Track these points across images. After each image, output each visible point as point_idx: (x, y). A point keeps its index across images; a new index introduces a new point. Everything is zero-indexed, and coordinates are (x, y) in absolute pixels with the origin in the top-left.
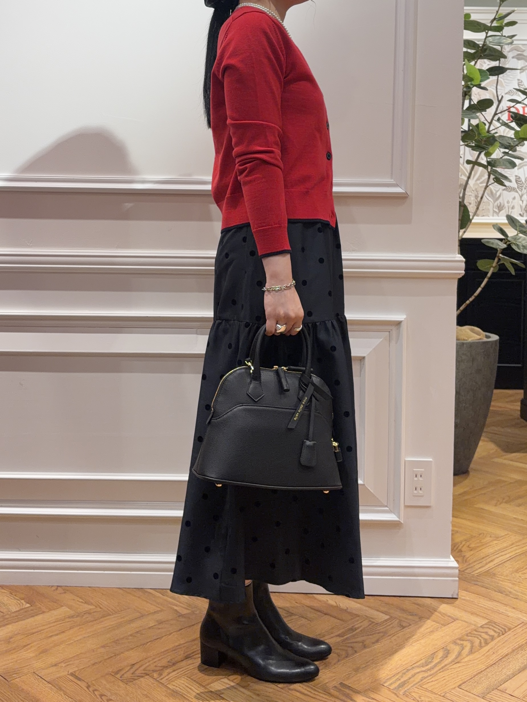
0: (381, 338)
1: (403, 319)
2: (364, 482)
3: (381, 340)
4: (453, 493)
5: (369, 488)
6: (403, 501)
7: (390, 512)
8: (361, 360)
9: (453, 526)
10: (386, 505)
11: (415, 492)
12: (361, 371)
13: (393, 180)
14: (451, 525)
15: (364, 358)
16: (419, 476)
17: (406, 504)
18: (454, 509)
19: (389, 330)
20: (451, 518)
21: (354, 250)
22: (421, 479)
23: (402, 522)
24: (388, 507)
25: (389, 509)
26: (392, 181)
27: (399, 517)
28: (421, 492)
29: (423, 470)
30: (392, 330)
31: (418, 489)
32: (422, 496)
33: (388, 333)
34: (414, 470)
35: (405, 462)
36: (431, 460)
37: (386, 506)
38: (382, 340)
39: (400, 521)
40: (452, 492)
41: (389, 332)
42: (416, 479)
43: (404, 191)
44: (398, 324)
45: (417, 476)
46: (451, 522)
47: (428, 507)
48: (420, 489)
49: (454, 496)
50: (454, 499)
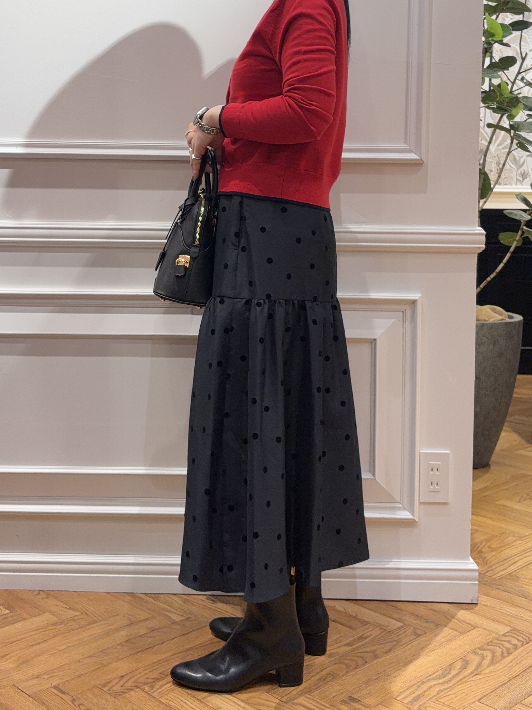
1: (418, 298)
2: (375, 476)
3: (394, 320)
4: (473, 488)
5: (380, 483)
6: (418, 497)
7: (404, 509)
8: (371, 343)
9: (473, 524)
10: (399, 501)
11: (431, 487)
13: (406, 146)
14: (471, 523)
15: (375, 340)
16: (435, 470)
17: (421, 501)
18: (473, 506)
19: (402, 310)
20: (471, 515)
21: (364, 223)
22: (437, 473)
23: (417, 520)
24: (402, 504)
25: (403, 506)
26: (406, 147)
27: (413, 515)
28: (437, 487)
29: (439, 463)
30: (405, 309)
32: (439, 492)
33: (401, 313)
34: (430, 463)
35: (420, 455)
36: (448, 452)
37: (400, 503)
38: (394, 322)
39: (415, 518)
41: (403, 312)
42: (432, 473)
44: (413, 303)
45: (433, 469)
46: (470, 520)
47: (446, 504)
48: (436, 484)
49: (473, 491)
50: (473, 495)
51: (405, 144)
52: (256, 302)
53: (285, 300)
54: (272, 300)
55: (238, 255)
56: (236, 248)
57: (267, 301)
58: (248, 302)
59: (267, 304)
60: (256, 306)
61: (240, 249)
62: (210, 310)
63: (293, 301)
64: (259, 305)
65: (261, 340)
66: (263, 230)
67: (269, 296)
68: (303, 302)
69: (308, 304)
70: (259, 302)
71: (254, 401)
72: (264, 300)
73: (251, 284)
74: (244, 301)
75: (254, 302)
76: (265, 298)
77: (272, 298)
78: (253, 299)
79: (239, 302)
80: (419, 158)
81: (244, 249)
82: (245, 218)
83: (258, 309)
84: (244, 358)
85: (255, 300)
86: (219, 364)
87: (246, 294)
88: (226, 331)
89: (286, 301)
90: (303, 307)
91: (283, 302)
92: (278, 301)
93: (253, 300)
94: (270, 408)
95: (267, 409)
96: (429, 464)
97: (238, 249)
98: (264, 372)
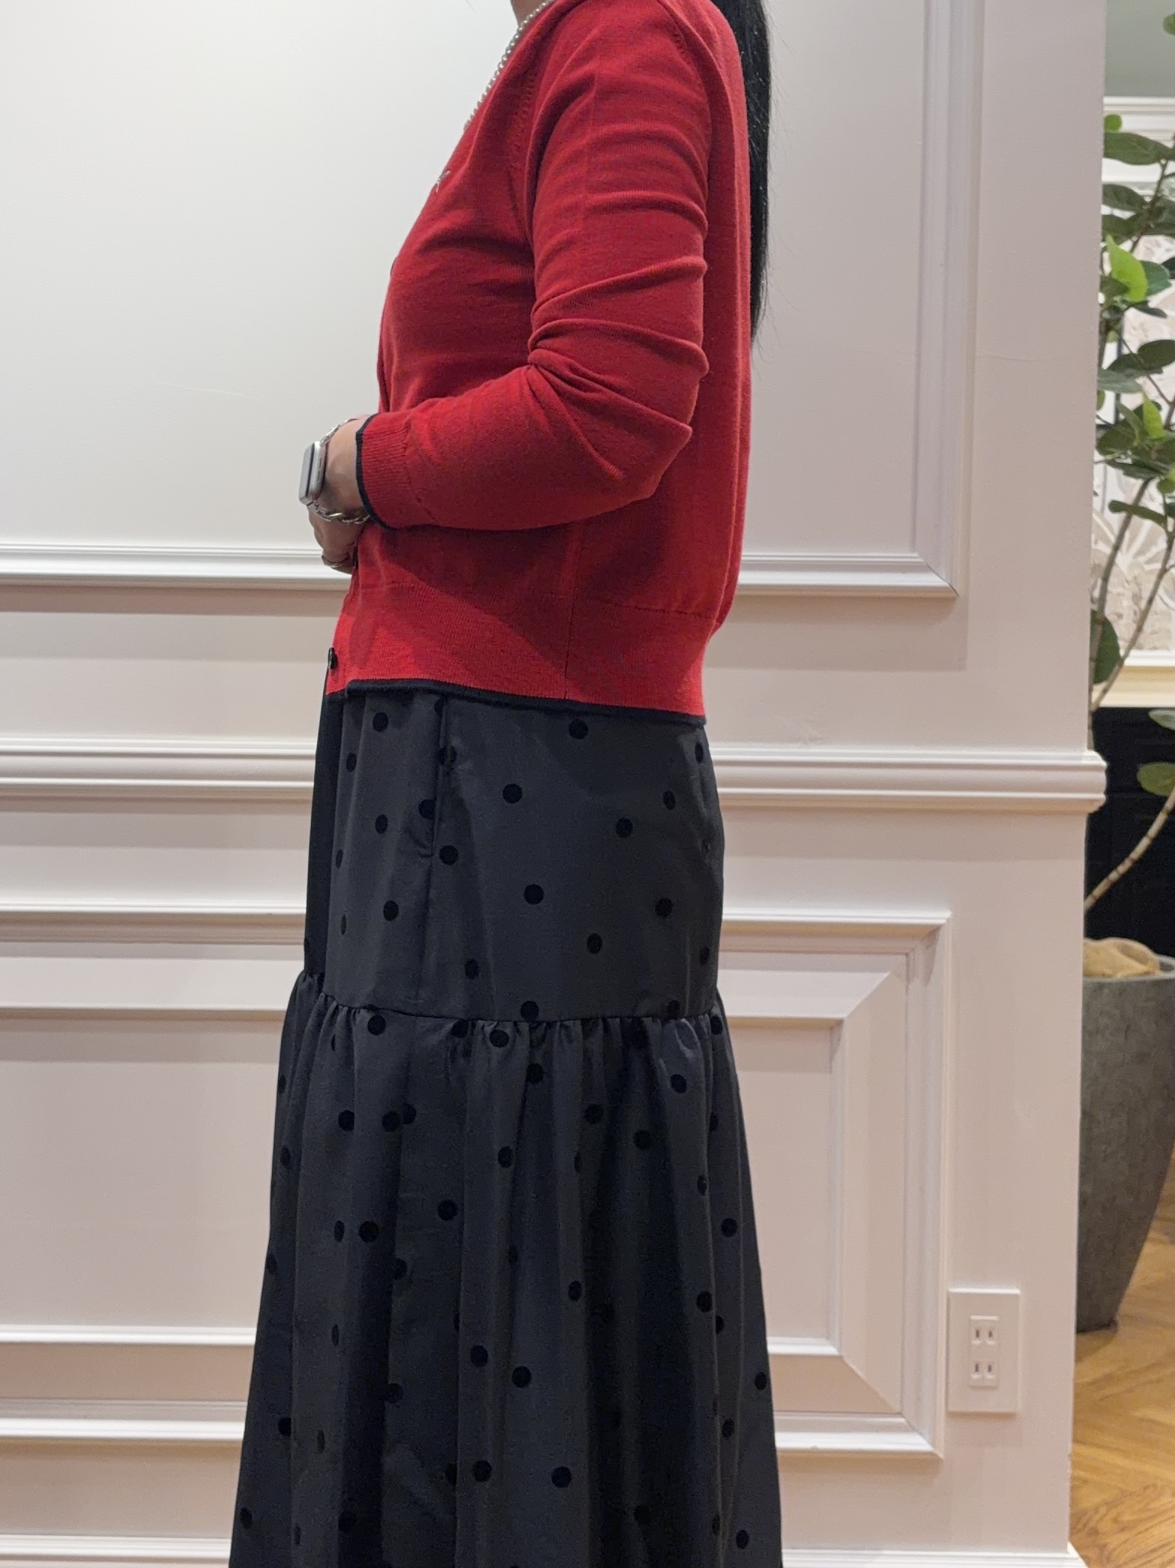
0: (886, 972)
1: (942, 922)
2: (839, 1349)
3: (885, 975)
4: (1075, 1379)
5: (854, 1367)
6: (943, 1400)
7: (910, 1428)
8: (832, 1028)
9: (1075, 1465)
10: (897, 1408)
11: (975, 1376)
12: (831, 1059)
13: (915, 555)
14: (1069, 1463)
15: (839, 1023)
16: (984, 1334)
17: (952, 1408)
18: (1076, 1422)
19: (906, 951)
20: (1070, 1445)
21: (813, 740)
22: (991, 1342)
23: (941, 1455)
24: (903, 1417)
25: (908, 1422)
26: (914, 557)
27: (933, 1444)
28: (989, 1376)
29: (995, 1318)
30: (913, 950)
31: (984, 1368)
32: (994, 1388)
33: (902, 959)
34: (974, 1317)
35: (948, 1299)
36: (1016, 1291)
37: (900, 1414)
38: (887, 978)
39: (937, 1452)
40: (1072, 1376)
41: (907, 955)
42: (977, 1342)
43: (945, 584)
44: (931, 933)
45: (981, 1334)
46: (1070, 1456)
47: (1008, 1417)
48: (987, 1335)
49: (1076, 1386)
50: (1077, 1396)
51: (914, 551)
52: (489, 1029)
53: (582, 1019)
54: (540, 1023)
55: (429, 873)
56: (423, 851)
57: (525, 1027)
58: (461, 1029)
59: (526, 1035)
60: (490, 1044)
61: (437, 855)
62: (333, 1048)
63: (604, 1020)
64: (498, 1039)
65: (505, 1158)
66: (512, 794)
67: (529, 1010)
68: (638, 1021)
69: (653, 1027)
70: (500, 1028)
71: (479, 1356)
72: (515, 1024)
73: (472, 969)
74: (450, 1025)
75: (483, 1028)
76: (518, 1016)
77: (541, 1016)
78: (478, 1019)
79: (435, 1029)
80: (946, 584)
81: (449, 855)
82: (454, 754)
83: (496, 1052)
84: (448, 1210)
85: (487, 1023)
86: (367, 1231)
87: (456, 1004)
88: (390, 1122)
89: (585, 1022)
90: (636, 1037)
91: (577, 1028)
92: (558, 1024)
93: (480, 1023)
94: (534, 1377)
95: (522, 1377)
96: (970, 1320)
97: (432, 855)
98: (513, 1256)
